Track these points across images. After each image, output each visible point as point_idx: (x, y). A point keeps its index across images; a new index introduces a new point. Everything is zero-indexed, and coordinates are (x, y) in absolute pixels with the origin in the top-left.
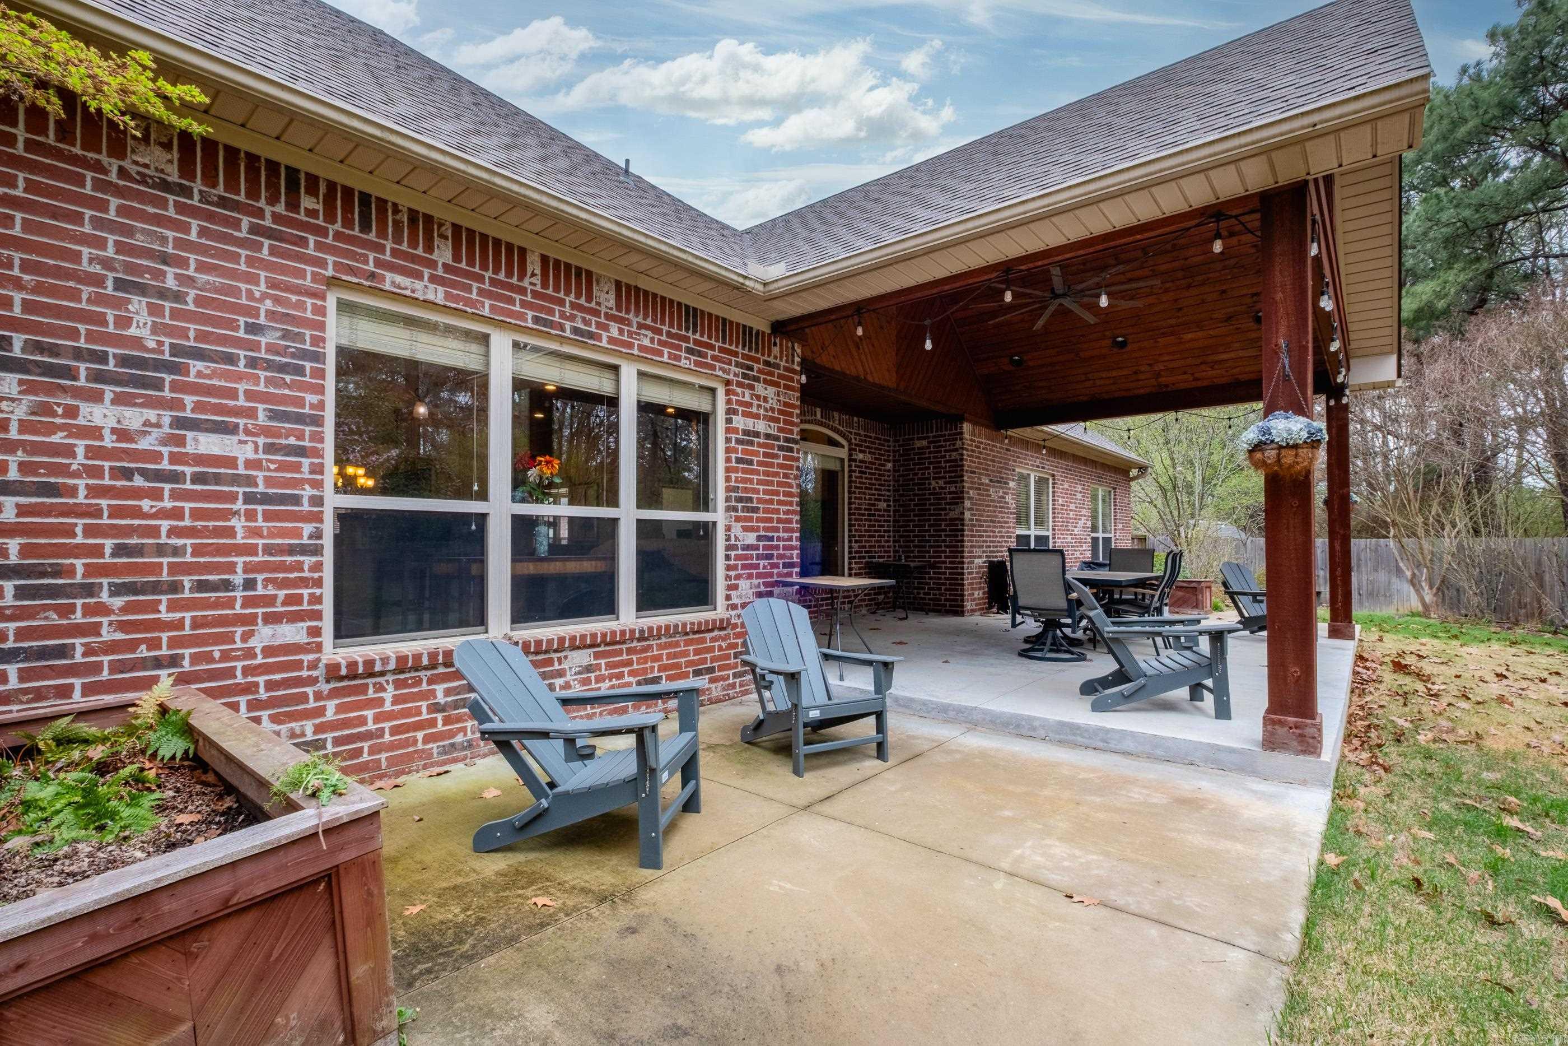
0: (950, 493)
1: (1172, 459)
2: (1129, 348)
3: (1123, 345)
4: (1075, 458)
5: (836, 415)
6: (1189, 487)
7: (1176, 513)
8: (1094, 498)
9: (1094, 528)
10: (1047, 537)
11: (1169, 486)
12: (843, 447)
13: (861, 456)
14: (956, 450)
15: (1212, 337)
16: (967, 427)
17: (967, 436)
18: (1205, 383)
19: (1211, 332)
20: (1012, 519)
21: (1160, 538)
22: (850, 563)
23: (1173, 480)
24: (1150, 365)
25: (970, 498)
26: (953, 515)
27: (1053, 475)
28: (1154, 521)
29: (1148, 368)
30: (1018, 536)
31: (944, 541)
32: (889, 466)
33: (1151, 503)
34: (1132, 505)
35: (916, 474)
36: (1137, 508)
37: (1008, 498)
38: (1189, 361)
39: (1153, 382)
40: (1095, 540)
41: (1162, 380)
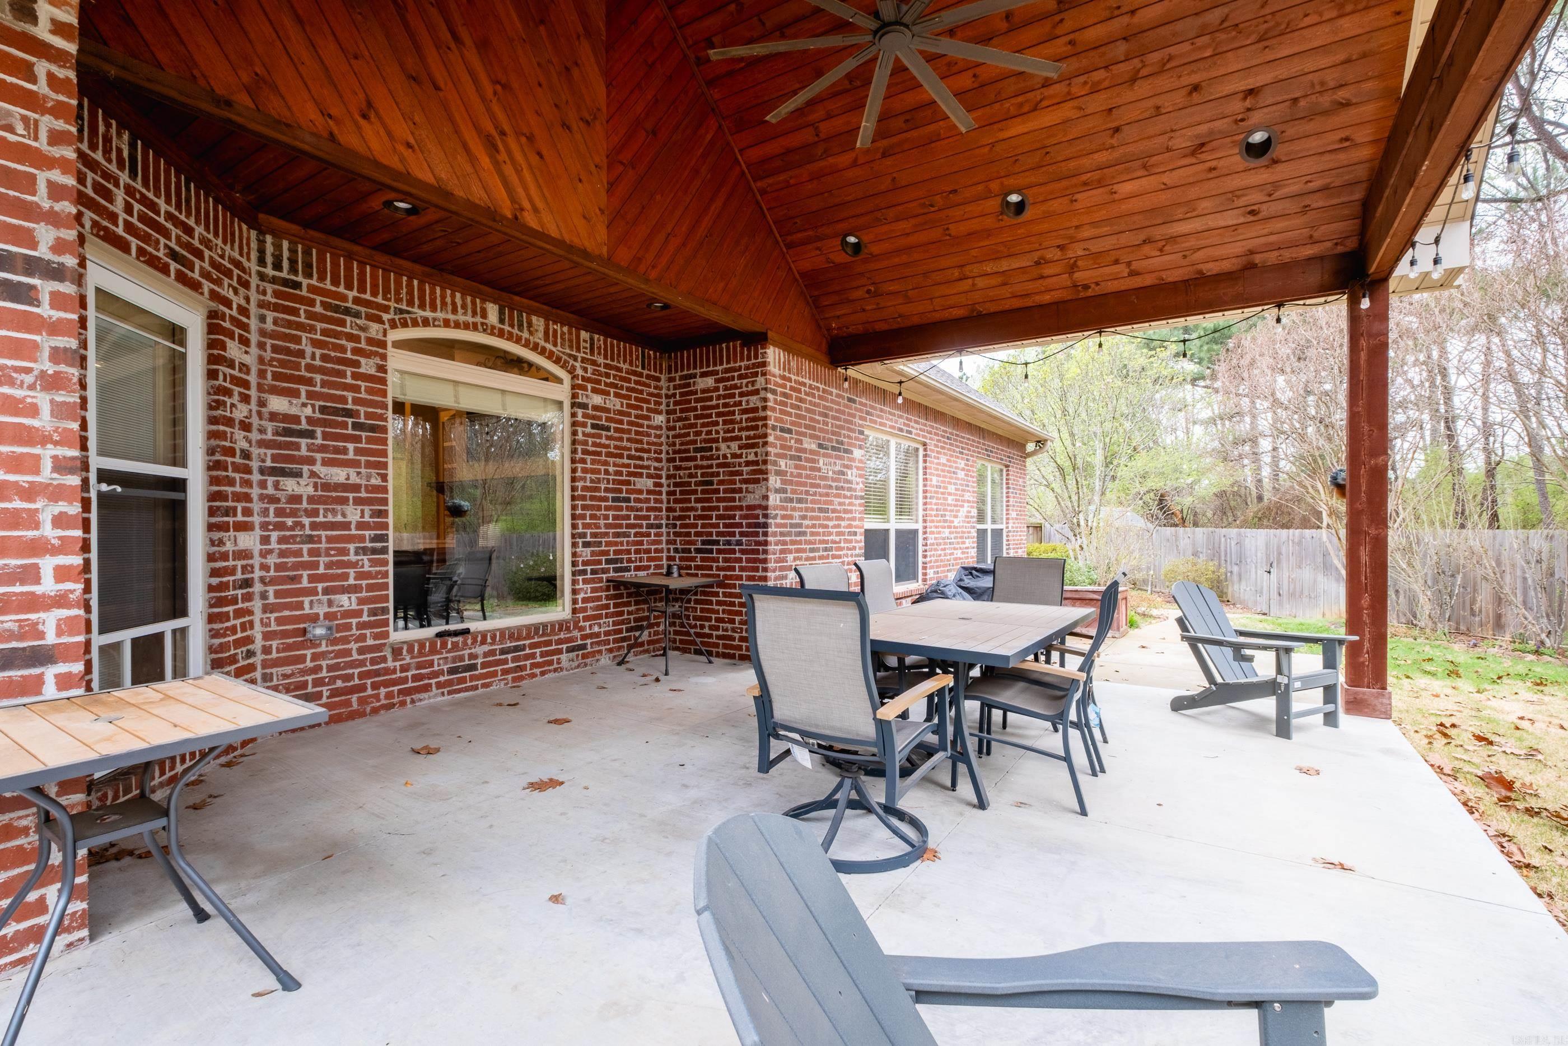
0: (748, 463)
1: (1072, 435)
2: (1028, 214)
3: (1020, 207)
4: (957, 422)
5: (539, 323)
6: (1088, 466)
7: (1075, 498)
8: (981, 480)
9: (981, 518)
10: (915, 532)
11: (1067, 464)
12: (559, 381)
13: (597, 400)
14: (756, 392)
15: (1167, 188)
16: (773, 355)
17: (773, 368)
18: (1148, 280)
19: (1166, 178)
20: (857, 506)
21: (1057, 526)
22: (574, 582)
23: (1072, 458)
24: (1061, 247)
25: (778, 473)
26: (751, 499)
27: (925, 444)
28: (1050, 506)
29: (1057, 254)
30: (867, 532)
31: (739, 543)
32: (660, 419)
33: (1048, 486)
34: (1028, 488)
35: (698, 434)
36: (1032, 491)
37: (851, 475)
38: (1125, 239)
39: (1065, 280)
40: (982, 534)
41: (1079, 276)
